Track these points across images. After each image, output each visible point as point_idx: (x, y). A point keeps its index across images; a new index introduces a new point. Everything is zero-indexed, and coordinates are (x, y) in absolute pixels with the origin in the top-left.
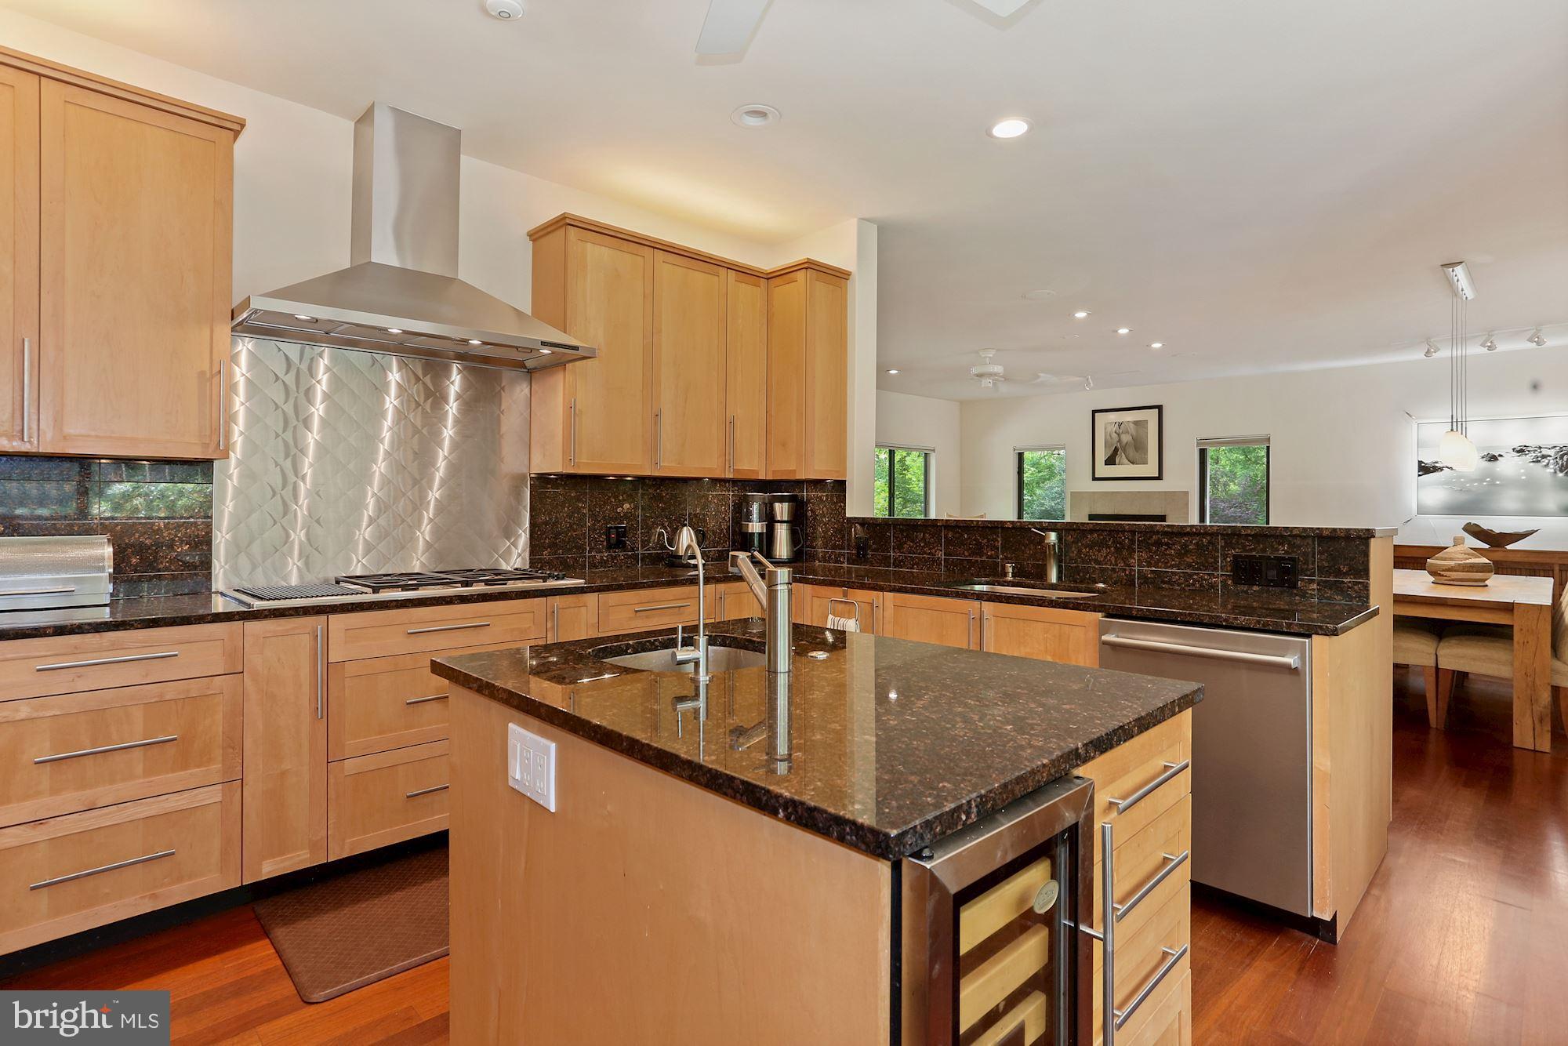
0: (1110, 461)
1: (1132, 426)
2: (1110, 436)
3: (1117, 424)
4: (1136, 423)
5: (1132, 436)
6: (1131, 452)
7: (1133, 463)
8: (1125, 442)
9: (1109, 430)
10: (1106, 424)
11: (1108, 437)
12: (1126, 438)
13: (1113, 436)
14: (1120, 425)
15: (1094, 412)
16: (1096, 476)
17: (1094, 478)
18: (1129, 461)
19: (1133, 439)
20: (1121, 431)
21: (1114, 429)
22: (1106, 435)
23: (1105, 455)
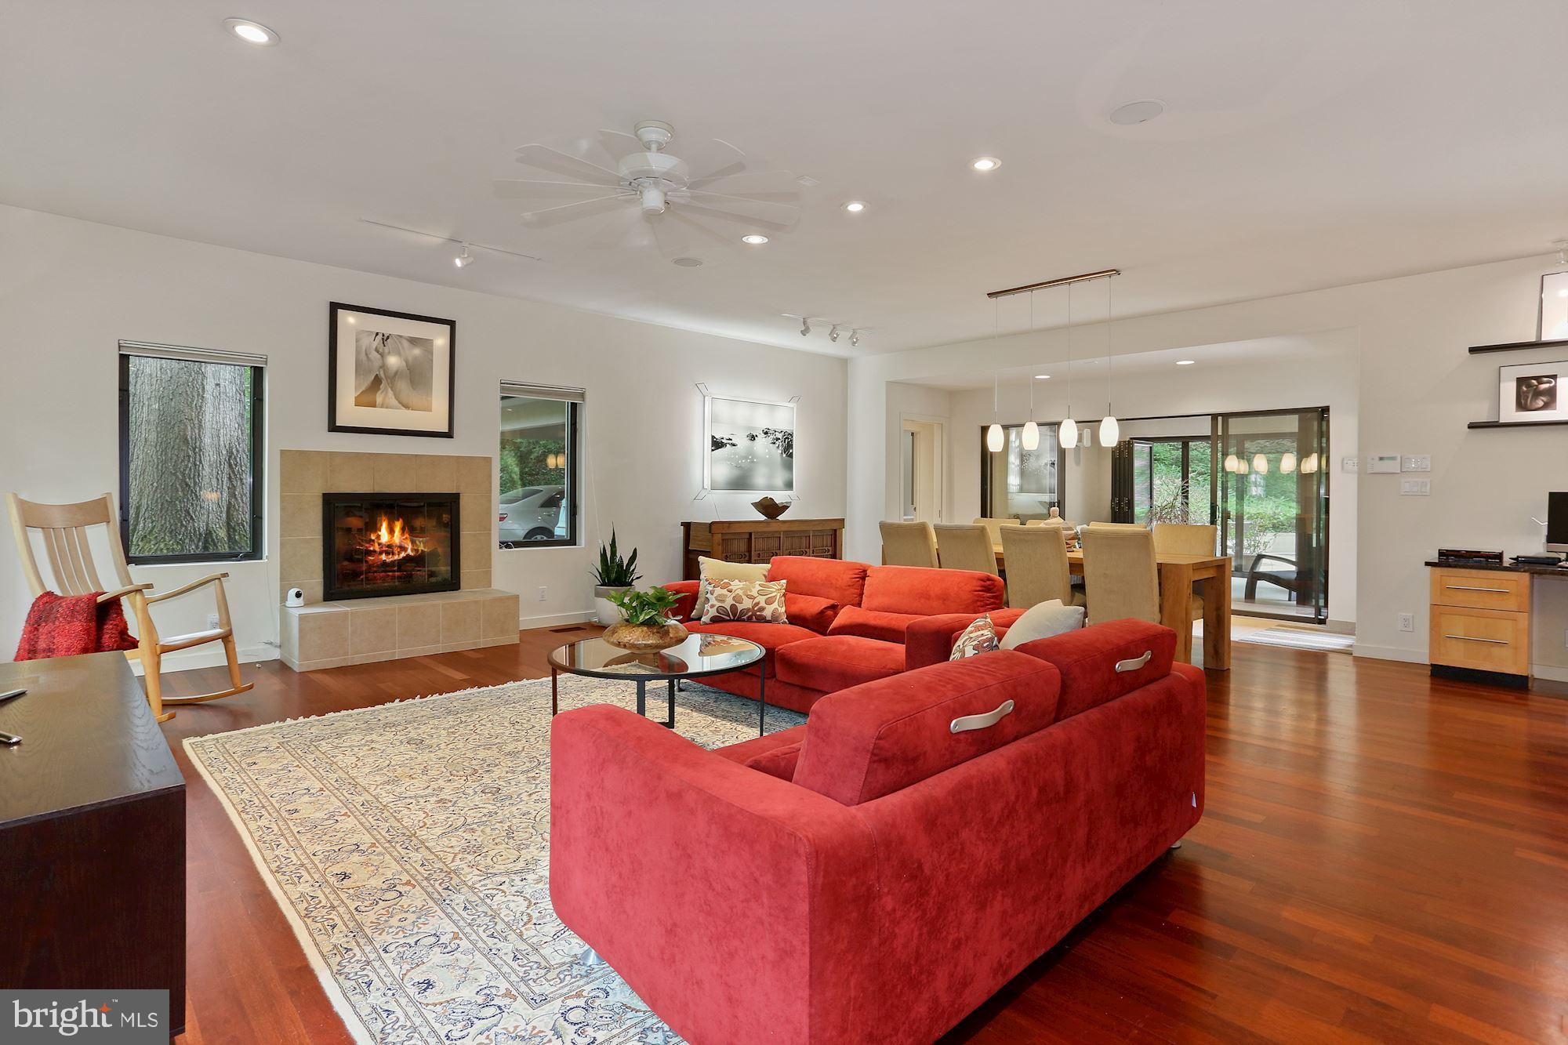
0: (367, 397)
1: (407, 344)
2: (366, 353)
3: (380, 337)
4: (413, 341)
5: (406, 360)
6: (403, 387)
7: (407, 407)
8: (395, 368)
9: (364, 342)
10: (356, 333)
11: (363, 356)
12: (393, 364)
13: (371, 356)
14: (385, 339)
15: (335, 307)
16: (338, 424)
17: (333, 428)
18: (400, 403)
19: (407, 366)
20: (386, 349)
21: (375, 345)
22: (358, 352)
23: (356, 389)
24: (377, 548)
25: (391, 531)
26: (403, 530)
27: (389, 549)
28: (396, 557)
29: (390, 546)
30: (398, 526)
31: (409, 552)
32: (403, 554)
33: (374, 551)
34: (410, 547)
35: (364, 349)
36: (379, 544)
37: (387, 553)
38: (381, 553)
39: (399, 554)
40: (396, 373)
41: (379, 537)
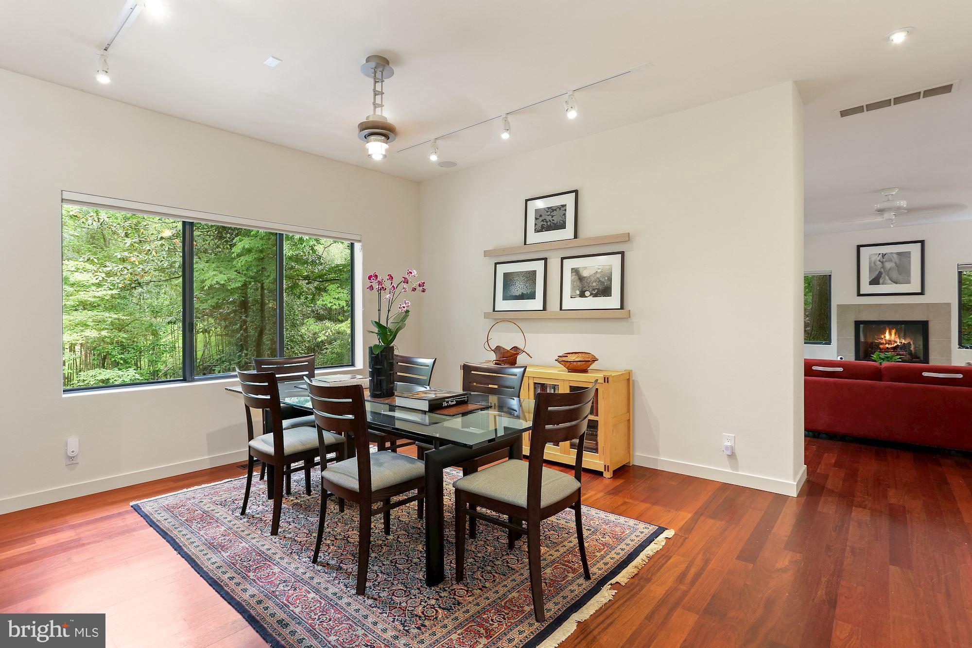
0: (875, 282)
1: (895, 256)
2: (874, 263)
3: (881, 255)
4: (899, 254)
5: (895, 263)
6: (895, 275)
7: (896, 283)
8: (889, 267)
9: (873, 259)
10: (870, 256)
11: (873, 265)
12: (888, 265)
13: (877, 264)
14: (884, 255)
15: (859, 247)
16: (862, 293)
17: (859, 295)
18: (892, 281)
19: (896, 265)
20: (884, 260)
21: (879, 258)
22: (870, 263)
23: (870, 278)
24: (884, 342)
25: (890, 334)
26: (895, 333)
27: (889, 342)
28: (892, 346)
29: (890, 341)
30: (893, 332)
31: (898, 343)
32: (895, 345)
33: (883, 343)
34: (898, 341)
35: (873, 262)
36: (885, 340)
37: (889, 344)
38: (886, 344)
39: (894, 344)
40: (890, 269)
41: (885, 337)
